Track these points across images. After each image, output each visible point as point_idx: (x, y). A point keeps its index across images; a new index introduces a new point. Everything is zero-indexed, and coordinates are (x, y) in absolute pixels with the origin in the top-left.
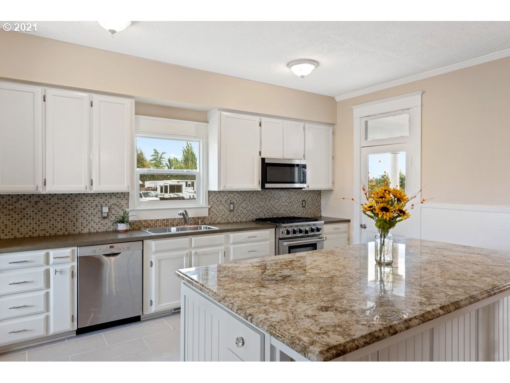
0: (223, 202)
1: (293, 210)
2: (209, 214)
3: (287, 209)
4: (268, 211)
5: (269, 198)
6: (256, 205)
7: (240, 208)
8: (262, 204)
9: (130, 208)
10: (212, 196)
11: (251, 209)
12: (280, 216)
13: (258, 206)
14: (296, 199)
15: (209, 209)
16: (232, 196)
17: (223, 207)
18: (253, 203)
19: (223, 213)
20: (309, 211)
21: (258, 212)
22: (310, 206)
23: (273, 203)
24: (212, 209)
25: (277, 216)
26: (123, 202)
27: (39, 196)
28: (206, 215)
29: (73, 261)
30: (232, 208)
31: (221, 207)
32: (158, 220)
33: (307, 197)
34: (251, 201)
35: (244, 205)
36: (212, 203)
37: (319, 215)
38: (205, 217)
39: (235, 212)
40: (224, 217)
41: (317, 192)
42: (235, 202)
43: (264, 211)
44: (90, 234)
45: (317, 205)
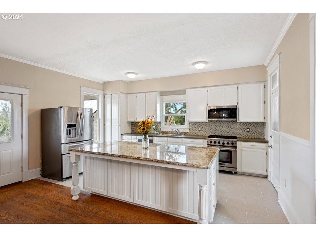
0: (196, 127)
1: (239, 133)
2: (189, 131)
3: (235, 132)
4: (221, 132)
5: (222, 126)
6: (214, 129)
7: (205, 130)
8: (217, 129)
9: (161, 127)
10: (190, 124)
11: (211, 130)
12: (230, 135)
13: (215, 129)
14: (242, 127)
15: (189, 129)
16: (200, 124)
17: (196, 129)
18: (212, 128)
19: (196, 131)
20: (253, 134)
21: (215, 132)
22: (254, 131)
23: (225, 129)
24: (191, 129)
25: (227, 135)
26: (159, 125)
27: (135, 122)
28: (188, 131)
29: (137, 139)
30: (200, 130)
31: (195, 129)
32: (170, 132)
33: (251, 126)
34: (210, 127)
35: (207, 128)
36: (190, 127)
37: (263, 138)
38: (187, 132)
39: (202, 131)
40: (196, 133)
41: (260, 124)
42: (202, 127)
43: (219, 132)
44: (151, 134)
45: (260, 131)
